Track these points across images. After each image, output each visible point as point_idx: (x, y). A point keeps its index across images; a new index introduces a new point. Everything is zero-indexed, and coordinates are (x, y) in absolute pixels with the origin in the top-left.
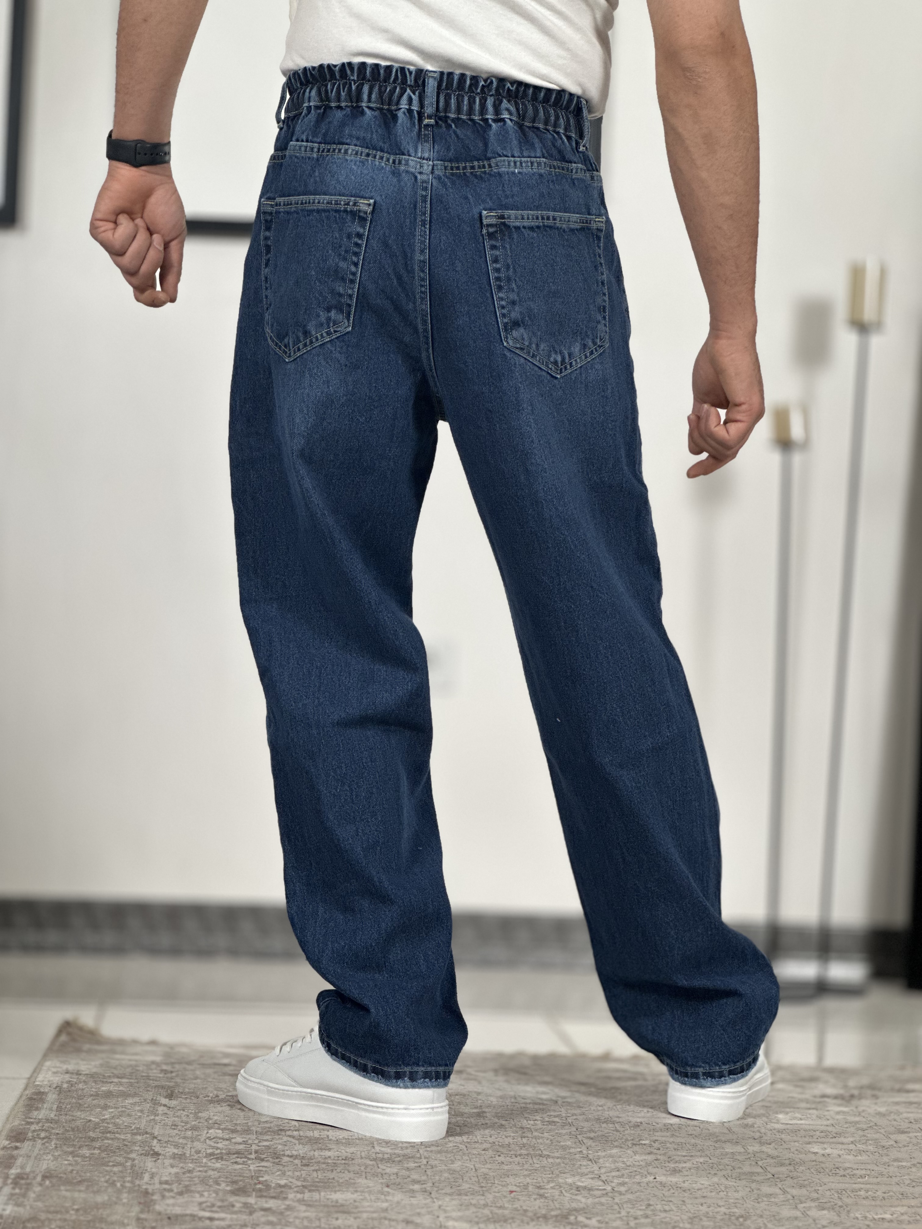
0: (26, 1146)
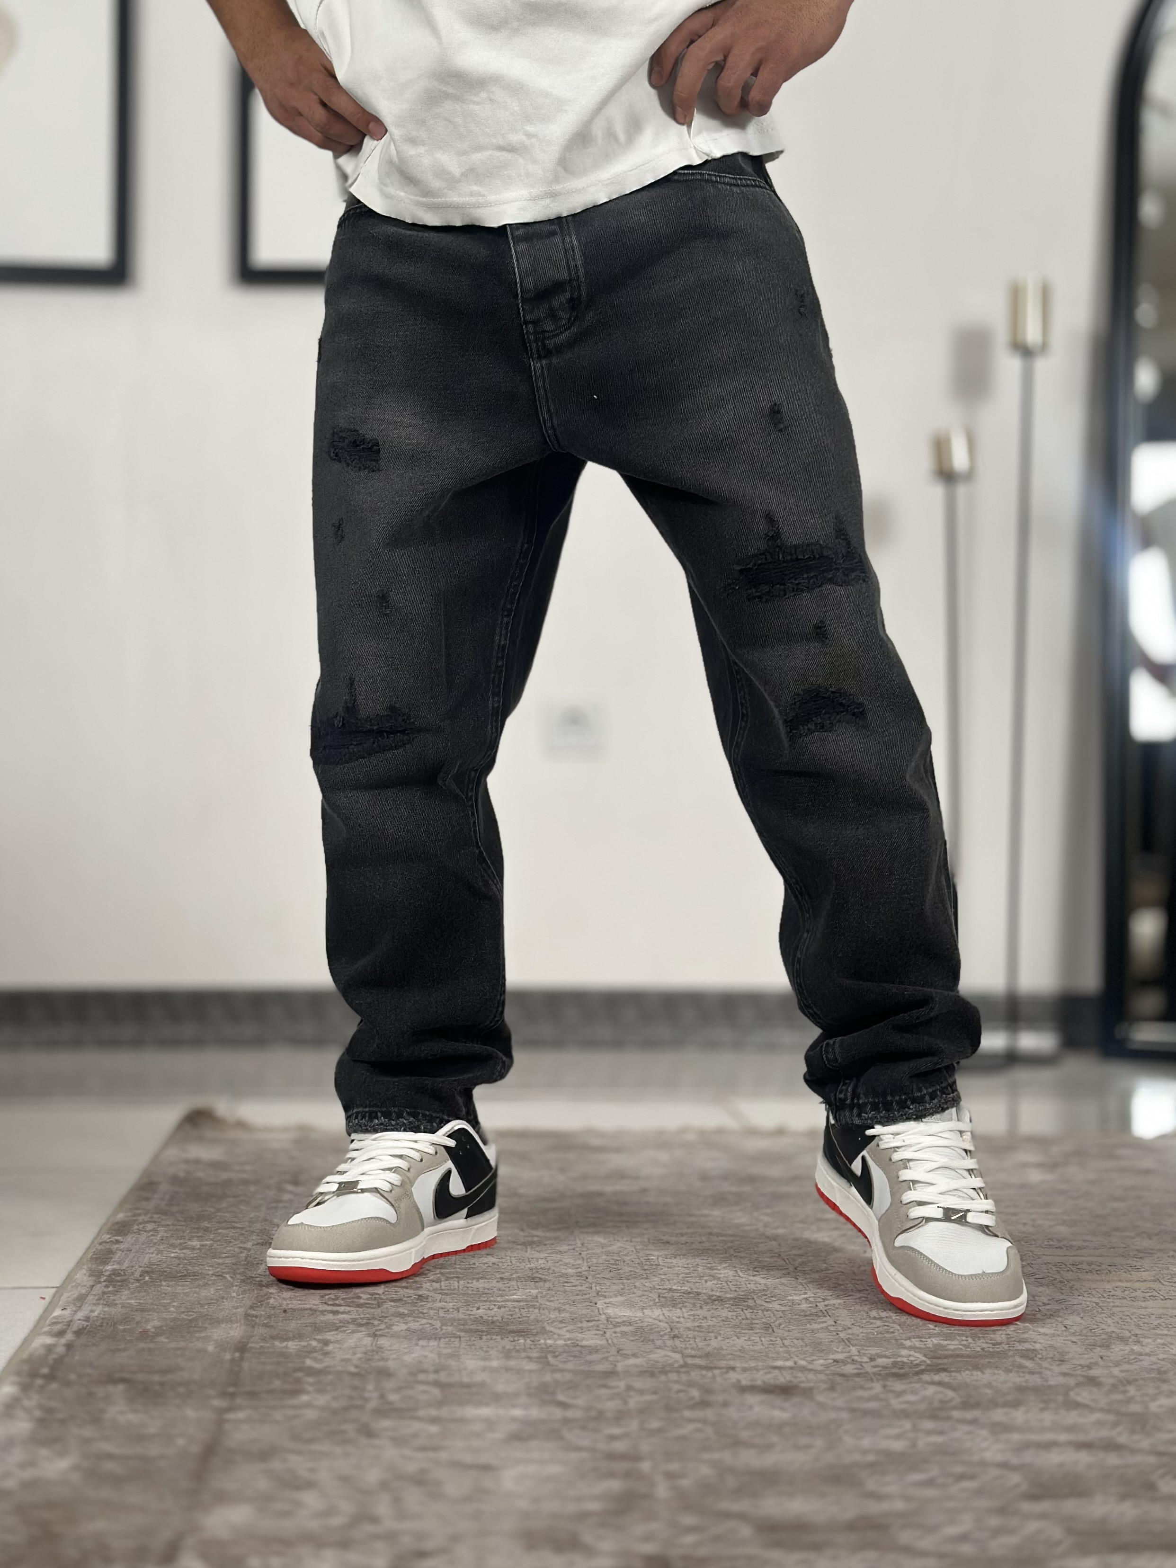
0: (130, 1239)
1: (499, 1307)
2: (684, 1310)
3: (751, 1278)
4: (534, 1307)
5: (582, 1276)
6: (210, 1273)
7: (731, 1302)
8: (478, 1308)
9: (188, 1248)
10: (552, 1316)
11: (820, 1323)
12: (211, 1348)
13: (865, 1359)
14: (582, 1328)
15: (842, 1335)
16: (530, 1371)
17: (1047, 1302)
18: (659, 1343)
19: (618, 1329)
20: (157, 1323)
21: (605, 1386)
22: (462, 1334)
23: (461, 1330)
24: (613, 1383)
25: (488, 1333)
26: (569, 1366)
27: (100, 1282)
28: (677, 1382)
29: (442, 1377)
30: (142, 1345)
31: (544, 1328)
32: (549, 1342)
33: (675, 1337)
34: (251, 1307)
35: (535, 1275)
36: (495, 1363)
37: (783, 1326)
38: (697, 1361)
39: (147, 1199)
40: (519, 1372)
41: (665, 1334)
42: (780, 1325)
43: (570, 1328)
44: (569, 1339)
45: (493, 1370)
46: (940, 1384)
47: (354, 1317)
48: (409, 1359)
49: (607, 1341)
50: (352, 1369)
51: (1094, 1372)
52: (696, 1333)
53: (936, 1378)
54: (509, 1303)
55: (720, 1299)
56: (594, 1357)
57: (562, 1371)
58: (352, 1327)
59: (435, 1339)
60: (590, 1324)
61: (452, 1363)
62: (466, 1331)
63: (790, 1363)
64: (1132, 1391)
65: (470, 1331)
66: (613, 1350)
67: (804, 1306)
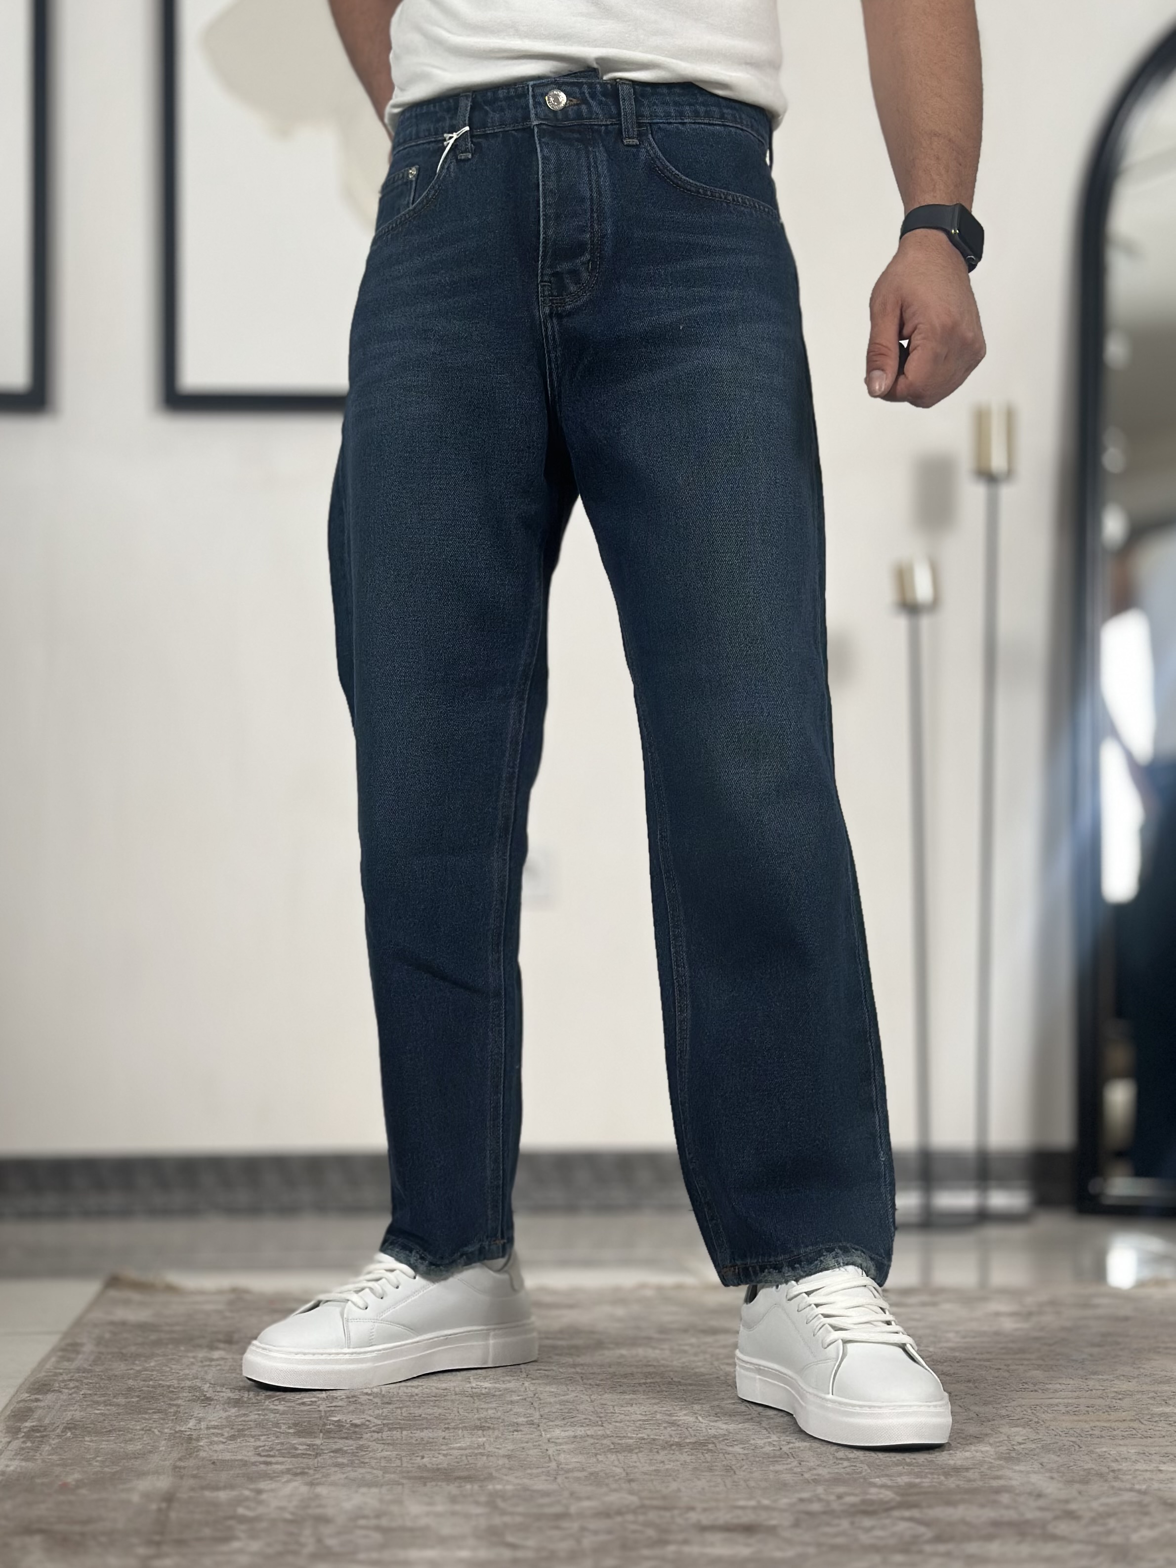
0: (50, 1396)
1: (445, 1455)
2: (640, 1455)
3: (712, 1424)
4: (482, 1454)
5: (533, 1424)
6: (138, 1428)
7: (691, 1446)
8: (423, 1457)
9: (110, 1405)
10: (500, 1462)
11: (783, 1464)
12: (135, 1498)
13: (832, 1498)
14: (531, 1475)
15: (807, 1476)
16: (478, 1515)
17: (1023, 1441)
18: (614, 1486)
19: (570, 1475)
20: (77, 1476)
21: (558, 1528)
22: (404, 1481)
23: (404, 1477)
24: (565, 1524)
25: (432, 1479)
26: (520, 1509)
27: (17, 1438)
28: (634, 1522)
29: (384, 1522)
30: (62, 1498)
31: (491, 1474)
32: (499, 1487)
33: (630, 1481)
34: (180, 1459)
35: (484, 1424)
36: (439, 1508)
37: (744, 1467)
38: (655, 1503)
39: (69, 1360)
40: (467, 1516)
41: (620, 1479)
42: (741, 1467)
43: (519, 1474)
44: (518, 1484)
45: (438, 1515)
46: (911, 1519)
47: (287, 1467)
48: (348, 1506)
49: (559, 1485)
50: (288, 1516)
51: (1073, 1506)
52: (653, 1477)
53: (907, 1513)
54: (455, 1452)
55: (679, 1445)
56: (546, 1500)
57: (512, 1514)
58: (289, 1477)
59: (376, 1486)
60: (540, 1470)
61: (395, 1509)
62: (409, 1478)
63: (752, 1503)
64: (1112, 1523)
65: (415, 1478)
66: (566, 1494)
67: (768, 1449)
